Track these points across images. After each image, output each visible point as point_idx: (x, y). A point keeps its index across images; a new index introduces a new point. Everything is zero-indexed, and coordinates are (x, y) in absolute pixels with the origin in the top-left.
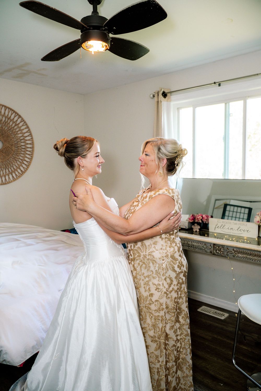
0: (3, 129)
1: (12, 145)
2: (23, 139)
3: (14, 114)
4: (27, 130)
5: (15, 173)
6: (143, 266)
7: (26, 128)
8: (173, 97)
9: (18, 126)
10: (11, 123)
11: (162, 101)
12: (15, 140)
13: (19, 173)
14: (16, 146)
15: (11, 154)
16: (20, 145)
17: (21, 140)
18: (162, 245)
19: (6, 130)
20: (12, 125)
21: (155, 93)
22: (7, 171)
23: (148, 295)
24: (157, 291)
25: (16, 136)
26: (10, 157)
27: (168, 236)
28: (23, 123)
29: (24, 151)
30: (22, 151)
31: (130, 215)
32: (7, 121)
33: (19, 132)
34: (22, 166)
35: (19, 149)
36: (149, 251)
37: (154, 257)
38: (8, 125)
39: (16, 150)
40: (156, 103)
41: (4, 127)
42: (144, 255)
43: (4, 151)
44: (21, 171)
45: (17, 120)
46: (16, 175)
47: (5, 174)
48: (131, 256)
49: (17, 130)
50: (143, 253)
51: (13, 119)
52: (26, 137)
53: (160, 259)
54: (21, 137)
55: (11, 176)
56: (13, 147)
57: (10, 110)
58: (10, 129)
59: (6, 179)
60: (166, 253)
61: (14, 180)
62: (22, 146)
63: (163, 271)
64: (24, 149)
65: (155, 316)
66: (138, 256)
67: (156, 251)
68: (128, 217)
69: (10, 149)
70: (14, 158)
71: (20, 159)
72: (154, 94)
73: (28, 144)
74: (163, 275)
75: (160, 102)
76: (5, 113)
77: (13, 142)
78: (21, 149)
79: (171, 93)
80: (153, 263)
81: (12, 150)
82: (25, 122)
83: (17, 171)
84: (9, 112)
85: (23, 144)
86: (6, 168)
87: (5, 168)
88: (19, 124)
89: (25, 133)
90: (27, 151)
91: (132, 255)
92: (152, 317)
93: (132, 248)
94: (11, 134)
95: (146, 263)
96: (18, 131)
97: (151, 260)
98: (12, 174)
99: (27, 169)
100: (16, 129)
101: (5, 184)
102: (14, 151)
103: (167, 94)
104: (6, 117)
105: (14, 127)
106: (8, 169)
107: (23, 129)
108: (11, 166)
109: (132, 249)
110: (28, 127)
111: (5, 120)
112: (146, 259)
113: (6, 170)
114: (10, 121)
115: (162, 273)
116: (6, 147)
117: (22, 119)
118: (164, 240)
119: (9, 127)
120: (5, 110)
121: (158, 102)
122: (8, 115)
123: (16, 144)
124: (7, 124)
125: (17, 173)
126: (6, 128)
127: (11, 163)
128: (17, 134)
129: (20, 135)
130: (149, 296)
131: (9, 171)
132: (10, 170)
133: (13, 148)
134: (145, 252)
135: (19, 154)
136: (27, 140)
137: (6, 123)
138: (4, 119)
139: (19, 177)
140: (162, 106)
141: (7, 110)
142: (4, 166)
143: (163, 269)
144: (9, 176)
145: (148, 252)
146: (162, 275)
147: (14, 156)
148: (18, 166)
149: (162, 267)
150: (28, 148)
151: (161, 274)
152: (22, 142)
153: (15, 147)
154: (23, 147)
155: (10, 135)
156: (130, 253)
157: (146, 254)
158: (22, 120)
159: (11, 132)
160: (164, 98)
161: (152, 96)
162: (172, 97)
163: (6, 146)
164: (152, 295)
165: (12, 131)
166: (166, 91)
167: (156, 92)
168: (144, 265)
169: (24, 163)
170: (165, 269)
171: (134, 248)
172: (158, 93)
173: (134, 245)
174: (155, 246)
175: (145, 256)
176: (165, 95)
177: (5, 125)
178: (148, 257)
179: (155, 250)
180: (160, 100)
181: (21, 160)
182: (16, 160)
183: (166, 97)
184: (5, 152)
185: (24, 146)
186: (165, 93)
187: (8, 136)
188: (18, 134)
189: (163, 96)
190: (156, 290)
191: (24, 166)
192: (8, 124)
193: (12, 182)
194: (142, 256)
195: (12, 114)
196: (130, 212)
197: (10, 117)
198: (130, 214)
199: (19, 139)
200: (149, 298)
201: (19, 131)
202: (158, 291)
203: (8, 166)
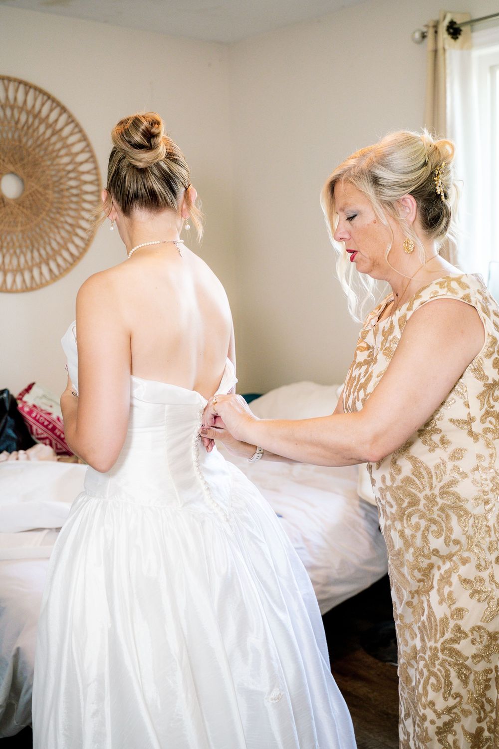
0: (22, 145)
1: (46, 187)
2: (73, 171)
3: (49, 104)
4: (82, 145)
5: (55, 260)
6: (431, 529)
7: (79, 141)
8: (479, 35)
9: (60, 136)
10: (42, 128)
11: (447, 47)
12: (53, 173)
13: (65, 259)
14: (56, 189)
15: (44, 210)
16: (66, 187)
17: (69, 172)
18: (479, 456)
19: (30, 147)
20: (44, 133)
21: (427, 26)
22: (36, 254)
23: (449, 616)
24: (474, 601)
25: (55, 162)
26: (43, 219)
27: (491, 423)
28: (71, 126)
29: (77, 203)
30: (72, 202)
31: (358, 396)
32: (33, 123)
33: (63, 152)
34: (73, 242)
35: (63, 197)
36: (442, 484)
37: (459, 498)
38: (35, 134)
39: (56, 200)
40: (430, 56)
41: (24, 140)
42: (426, 497)
43: (28, 202)
44: (72, 255)
45: (56, 121)
46: (58, 266)
47: (30, 263)
48: (392, 507)
49: (58, 146)
50: (424, 493)
51: (48, 116)
52: (81, 163)
53: (476, 499)
54: (67, 164)
55: (45, 269)
56: (50, 192)
57: (37, 93)
58: (39, 142)
59: (32, 278)
60: (493, 479)
61: (54, 278)
62: (72, 187)
63: (490, 536)
64: (77, 195)
65: (476, 673)
66: (409, 503)
67: (463, 478)
68: (354, 403)
69: (42, 198)
70: (53, 221)
71: (66, 222)
72: (425, 30)
73: (86, 183)
74: (489, 549)
75: (440, 52)
76: (25, 102)
77: (49, 177)
78: (68, 197)
79: (472, 26)
80: (460, 517)
81: (47, 200)
82: (77, 125)
83: (61, 255)
84: (35, 99)
85: (73, 183)
86: (33, 246)
87: (31, 247)
88: (61, 130)
89: (77, 154)
90: (85, 201)
91: (393, 503)
92: (467, 677)
93: (388, 482)
94: (42, 157)
95: (437, 518)
96: (59, 150)
97: (451, 507)
98: (48, 264)
99: (85, 250)
100: (55, 144)
101: (32, 289)
102: (52, 203)
103: (462, 28)
104: (28, 113)
105: (49, 139)
106: (38, 250)
107: (73, 144)
108: (45, 242)
109: (387, 488)
110: (84, 138)
111: (27, 121)
112: (436, 508)
113: (32, 252)
114: (40, 123)
115: (488, 544)
116: (30, 194)
117: (70, 116)
118: (481, 441)
119: (38, 138)
120: (26, 94)
121: (436, 51)
122: (34, 106)
123: (57, 184)
124: (31, 131)
125: (60, 260)
126: (30, 143)
127: (44, 235)
128: (57, 156)
129: (66, 160)
130: (452, 617)
131: (40, 255)
132: (43, 252)
133: (51, 195)
134: (431, 488)
135: (66, 209)
136: (83, 173)
137: (28, 128)
138: (23, 118)
139: (67, 270)
140: (448, 62)
141: (31, 93)
142: (28, 242)
143: (489, 531)
144: (40, 268)
145: (437, 485)
146: (486, 549)
147: (52, 215)
148: (61, 242)
149: (484, 523)
150: (87, 193)
151: (485, 547)
152: (71, 179)
153: (54, 192)
154: (74, 191)
155: (40, 160)
156: (386, 498)
157: (433, 494)
158: (70, 120)
159: (42, 153)
160: (452, 41)
161: (417, 36)
162: (475, 35)
163: (31, 191)
164: (459, 613)
165: (46, 149)
166: (459, 20)
167: (431, 24)
168: (432, 525)
169: (77, 235)
170: (495, 529)
171: (393, 483)
172: (436, 27)
173: (391, 474)
174: (457, 463)
175: (431, 500)
176: (454, 31)
177: (26, 134)
178: (440, 501)
179: (458, 477)
180: (440, 45)
181: (71, 225)
182: (57, 227)
183: (457, 38)
184: (30, 204)
185: (76, 187)
186: (456, 26)
187: (35, 164)
188: (61, 157)
189: (449, 33)
190: (472, 596)
191: (77, 241)
192: (34, 131)
193: (47, 283)
194: (423, 501)
195: (43, 104)
196: (356, 386)
197: (40, 112)
198: (358, 392)
199: (64, 170)
200: (452, 623)
201: (63, 147)
202: (479, 600)
203: (38, 243)
